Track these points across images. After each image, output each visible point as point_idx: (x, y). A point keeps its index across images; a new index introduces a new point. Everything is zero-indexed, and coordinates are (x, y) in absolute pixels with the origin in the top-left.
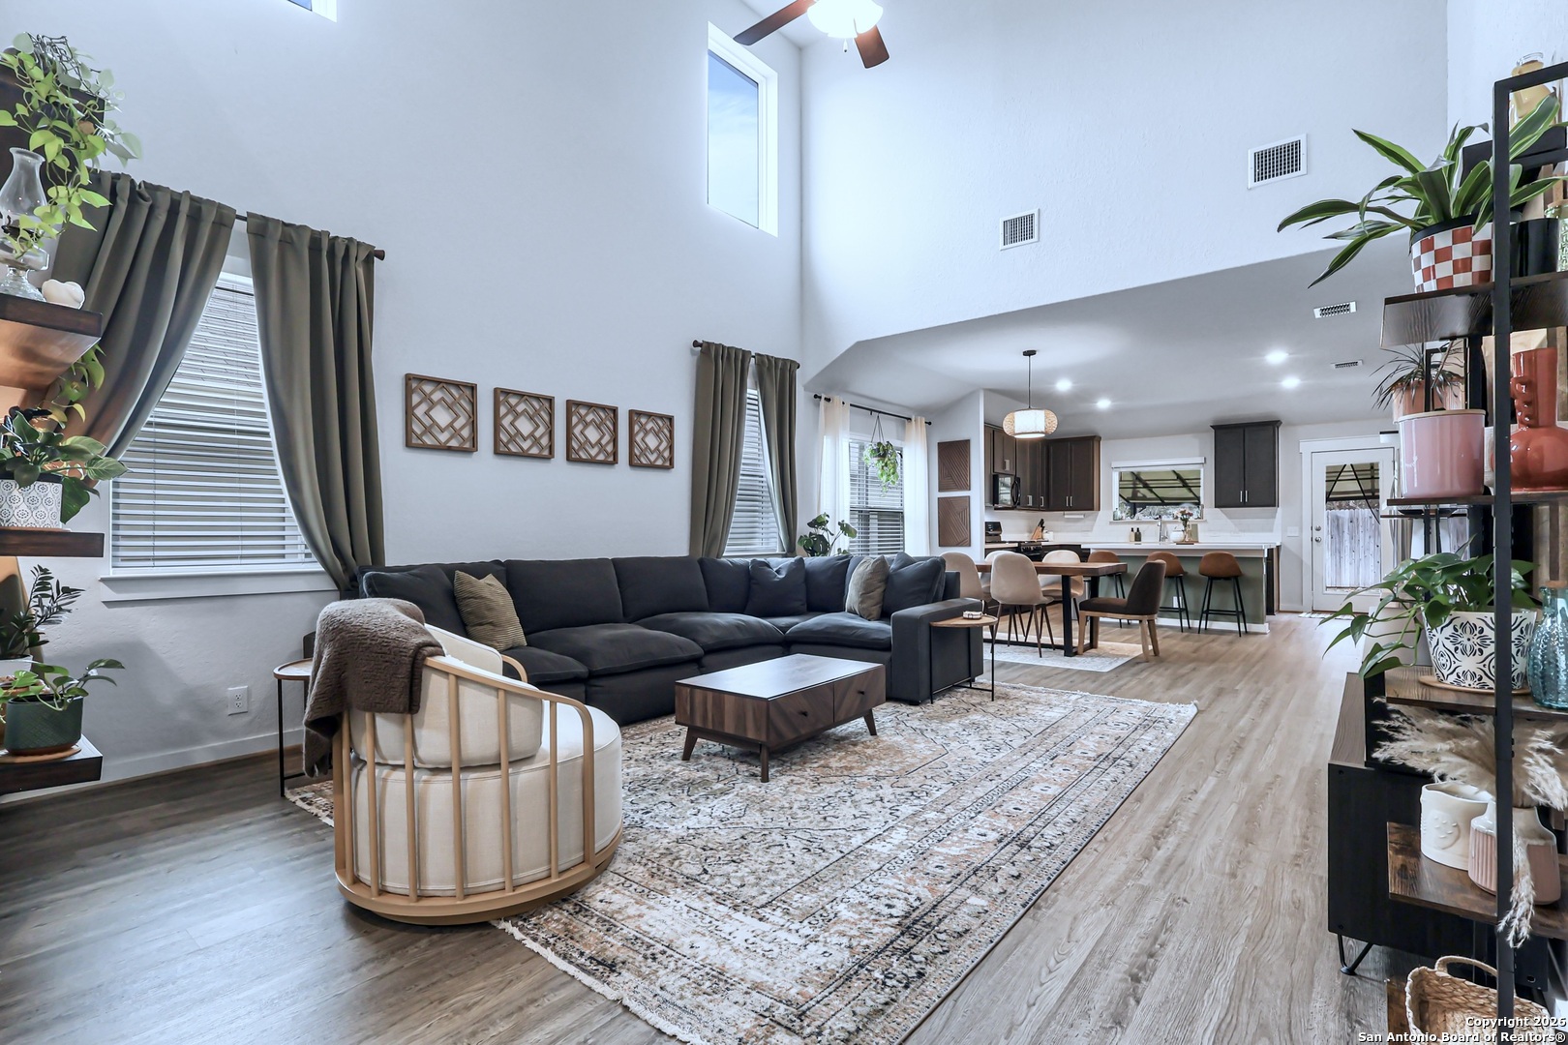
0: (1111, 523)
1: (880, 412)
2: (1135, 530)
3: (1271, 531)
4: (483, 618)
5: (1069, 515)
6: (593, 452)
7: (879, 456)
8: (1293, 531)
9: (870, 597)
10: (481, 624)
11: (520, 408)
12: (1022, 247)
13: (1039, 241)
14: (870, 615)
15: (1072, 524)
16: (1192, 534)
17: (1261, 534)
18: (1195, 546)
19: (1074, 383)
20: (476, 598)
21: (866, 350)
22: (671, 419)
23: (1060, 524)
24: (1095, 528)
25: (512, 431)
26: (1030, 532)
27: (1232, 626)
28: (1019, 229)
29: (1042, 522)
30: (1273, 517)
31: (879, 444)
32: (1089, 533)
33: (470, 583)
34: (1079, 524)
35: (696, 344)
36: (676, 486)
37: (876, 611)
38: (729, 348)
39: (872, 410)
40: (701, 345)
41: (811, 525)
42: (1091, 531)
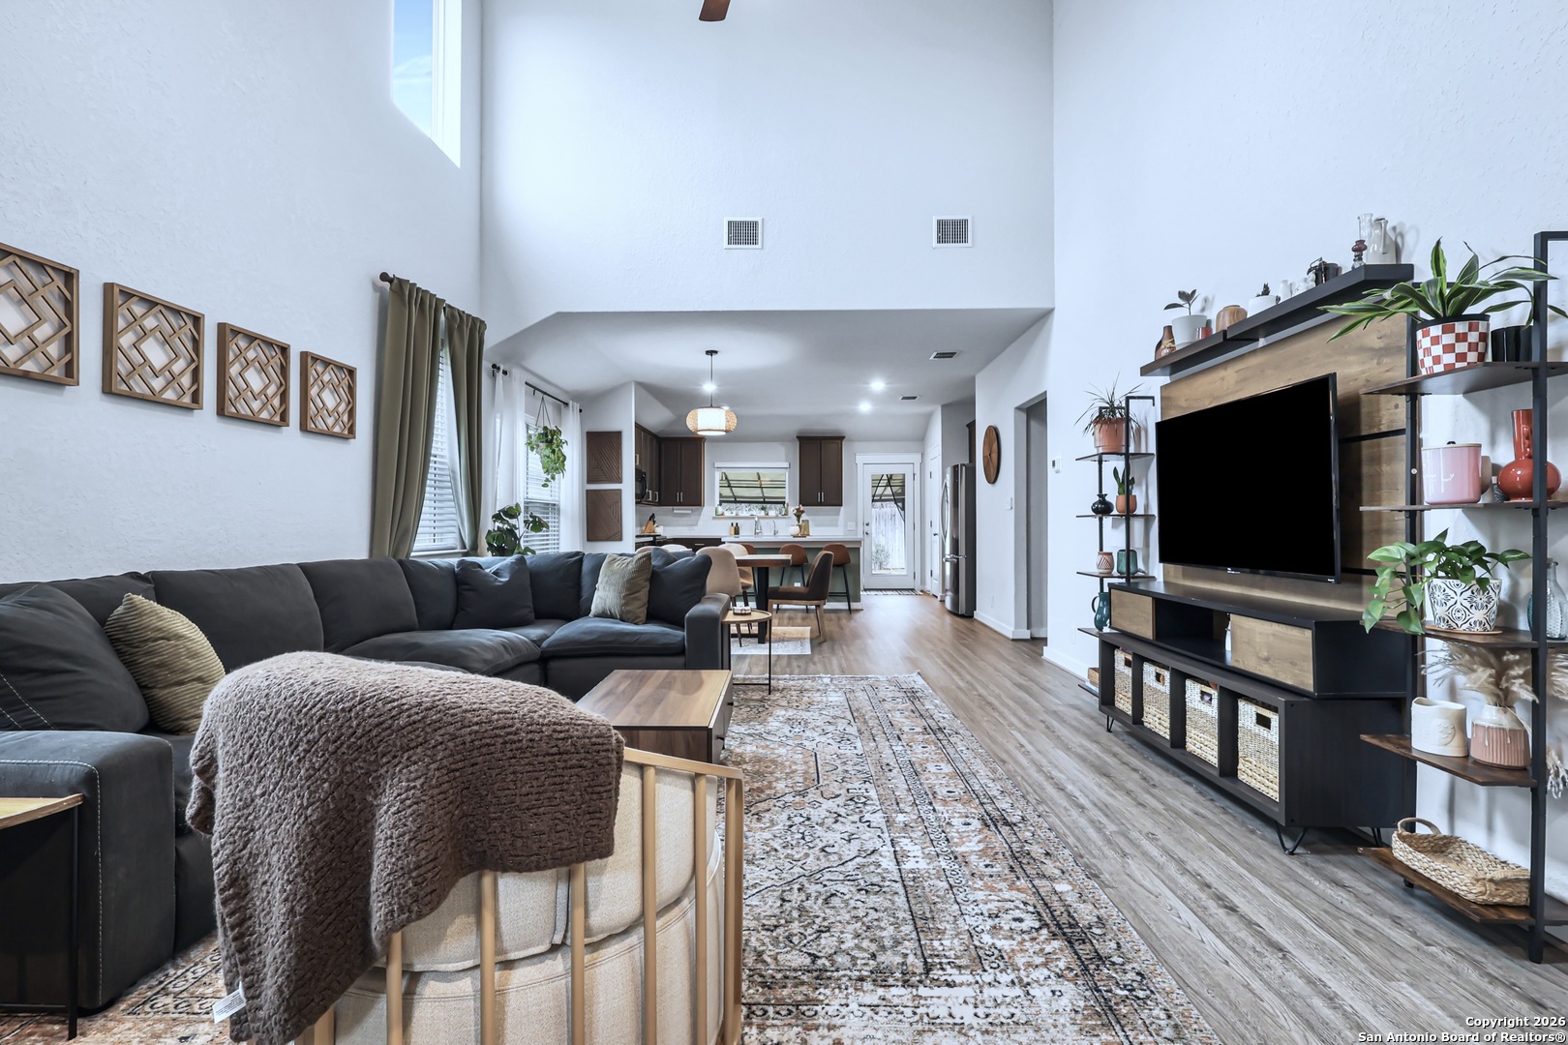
0: (714, 518)
1: (545, 393)
2: (735, 525)
3: (837, 526)
4: (185, 671)
5: (678, 510)
6: (256, 405)
7: (547, 441)
8: (851, 526)
9: (636, 599)
10: (181, 683)
11: (150, 323)
12: (743, 251)
13: (762, 248)
14: (637, 617)
15: (679, 519)
16: (804, 529)
17: (829, 528)
18: (808, 539)
19: (719, 386)
20: (169, 639)
21: (565, 323)
22: (351, 372)
23: (669, 518)
24: (699, 523)
25: (137, 359)
26: (641, 526)
27: (843, 606)
28: (743, 233)
29: (653, 517)
30: (838, 514)
31: (545, 428)
32: (695, 527)
33: (153, 612)
34: (685, 519)
35: (384, 277)
36: (352, 462)
37: (642, 613)
38: (423, 291)
39: (536, 389)
40: (391, 281)
41: (497, 517)
42: (696, 525)
